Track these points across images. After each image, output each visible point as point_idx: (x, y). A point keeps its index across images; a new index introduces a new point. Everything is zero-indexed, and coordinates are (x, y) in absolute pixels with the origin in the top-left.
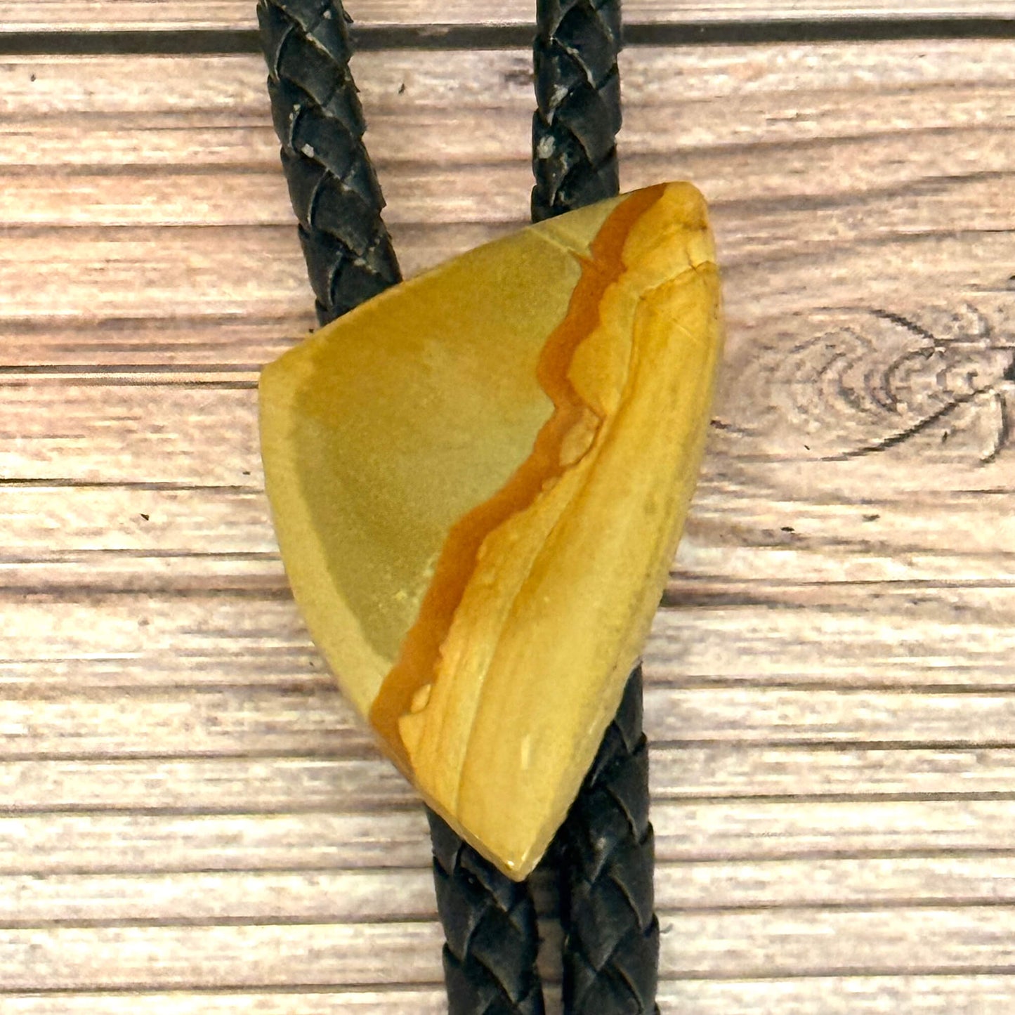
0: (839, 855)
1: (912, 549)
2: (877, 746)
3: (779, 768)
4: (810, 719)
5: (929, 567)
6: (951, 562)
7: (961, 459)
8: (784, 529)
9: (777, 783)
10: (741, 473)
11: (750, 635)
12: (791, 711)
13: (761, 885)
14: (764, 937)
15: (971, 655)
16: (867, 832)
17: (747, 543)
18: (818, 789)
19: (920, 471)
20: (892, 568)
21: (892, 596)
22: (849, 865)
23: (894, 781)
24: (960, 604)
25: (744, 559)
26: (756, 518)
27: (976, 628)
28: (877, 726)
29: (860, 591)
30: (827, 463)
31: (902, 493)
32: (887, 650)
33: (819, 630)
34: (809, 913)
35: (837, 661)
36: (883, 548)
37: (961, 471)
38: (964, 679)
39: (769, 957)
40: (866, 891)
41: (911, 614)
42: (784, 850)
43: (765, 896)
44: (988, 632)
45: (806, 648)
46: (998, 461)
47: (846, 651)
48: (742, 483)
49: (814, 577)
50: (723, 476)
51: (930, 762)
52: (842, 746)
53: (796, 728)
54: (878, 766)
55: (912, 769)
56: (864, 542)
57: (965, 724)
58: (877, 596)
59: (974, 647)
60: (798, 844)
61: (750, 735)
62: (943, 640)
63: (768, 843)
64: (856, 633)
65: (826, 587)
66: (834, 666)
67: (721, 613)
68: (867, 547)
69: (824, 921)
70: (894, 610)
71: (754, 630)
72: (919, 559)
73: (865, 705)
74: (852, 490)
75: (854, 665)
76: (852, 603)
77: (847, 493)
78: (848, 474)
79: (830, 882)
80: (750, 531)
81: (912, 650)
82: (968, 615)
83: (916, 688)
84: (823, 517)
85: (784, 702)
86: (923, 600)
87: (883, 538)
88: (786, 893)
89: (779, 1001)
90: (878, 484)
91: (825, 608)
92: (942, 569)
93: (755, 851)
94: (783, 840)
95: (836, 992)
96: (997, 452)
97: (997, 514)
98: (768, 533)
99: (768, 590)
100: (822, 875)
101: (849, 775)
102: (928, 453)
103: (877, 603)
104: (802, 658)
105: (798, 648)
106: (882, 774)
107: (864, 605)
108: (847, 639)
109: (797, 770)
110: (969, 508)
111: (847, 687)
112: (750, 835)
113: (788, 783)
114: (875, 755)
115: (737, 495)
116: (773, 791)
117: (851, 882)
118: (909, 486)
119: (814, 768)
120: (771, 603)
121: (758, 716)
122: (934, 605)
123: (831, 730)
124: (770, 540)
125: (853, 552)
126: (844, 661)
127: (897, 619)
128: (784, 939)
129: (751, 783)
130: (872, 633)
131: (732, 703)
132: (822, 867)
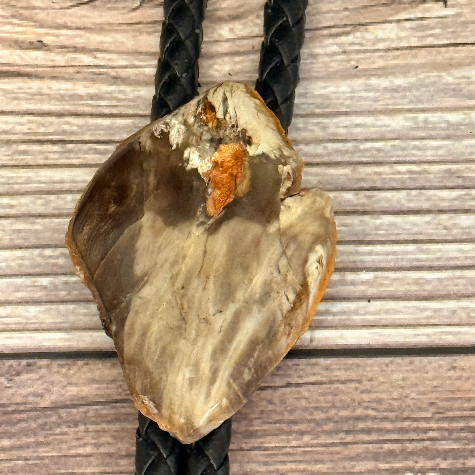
0: (49, 192)
1: (97, 50)
2: (71, 142)
3: (25, 152)
4: (42, 130)
5: (104, 59)
6: (113, 56)
7: (124, 8)
8: (38, 41)
9: (23, 160)
10: (21, 15)
11: (19, 91)
12: (33, 126)
13: (12, 206)
14: (11, 230)
15: (119, 100)
16: (61, 182)
17: (21, 48)
18: (42, 162)
19: (103, 14)
20: (87, 59)
21: (85, 72)
22: (52, 197)
23: (78, 158)
24: (117, 76)
25: (19, 55)
26: (26, 36)
27: (122, 88)
28: (72, 133)
29: (71, 70)
30: (61, 10)
31: (95, 24)
32: (80, 97)
33: (50, 88)
34: (32, 219)
35: (56, 103)
36: (83, 50)
37: (123, 14)
38: (115, 111)
39: (11, 240)
40: (59, 209)
41: (93, 81)
42: (24, 190)
43: (13, 212)
44: (128, 89)
45: (43, 97)
46: (141, 9)
47: (62, 98)
48: (22, 20)
49: (51, 64)
50: (13, 16)
51: (95, 149)
52: (54, 142)
53: (35, 134)
54: (70, 151)
55: (86, 152)
56: (75, 47)
57: (112, 132)
58: (78, 72)
59: (121, 96)
60: (31, 187)
61: (13, 137)
62: (107, 93)
63: (17, 187)
64: (66, 90)
65: (56, 68)
66: (55, 105)
67: (6, 80)
68: (76, 49)
69: (39, 223)
70: (85, 79)
71: (21, 89)
72: (99, 55)
73: (68, 123)
74: (73, 22)
75: (64, 105)
76: (67, 76)
77: (69, 24)
78: (70, 15)
79: (43, 205)
80: (23, 42)
81: (92, 97)
82: (119, 81)
83: (92, 115)
84: (57, 36)
85: (30, 122)
86: (100, 74)
87: (83, 45)
88: (23, 210)
89: (14, 260)
90: (84, 20)
91: (54, 78)
92: (110, 59)
93: (11, 190)
94: (23, 186)
95: (40, 255)
96: (141, 5)
97: (138, 34)
98: (31, 43)
99: (29, 70)
100: (39, 202)
101: (57, 156)
102: (109, 6)
103: (78, 76)
104: (41, 101)
105: (39, 97)
106: (72, 155)
107: (72, 77)
108: (62, 92)
109: (33, 153)
110: (125, 31)
111: (60, 115)
112: (9, 184)
113: (29, 159)
114: (70, 146)
115: (19, 25)
116: (22, 163)
117: (53, 205)
118: (99, 20)
119: (41, 152)
120: (29, 75)
121: (19, 128)
122: (105, 76)
123: (51, 135)
124: (32, 46)
125: (69, 52)
126: (59, 103)
127: (86, 83)
128: (19, 231)
129: (12, 160)
130: (74, 90)
131: (7, 123)
132: (41, 198)
